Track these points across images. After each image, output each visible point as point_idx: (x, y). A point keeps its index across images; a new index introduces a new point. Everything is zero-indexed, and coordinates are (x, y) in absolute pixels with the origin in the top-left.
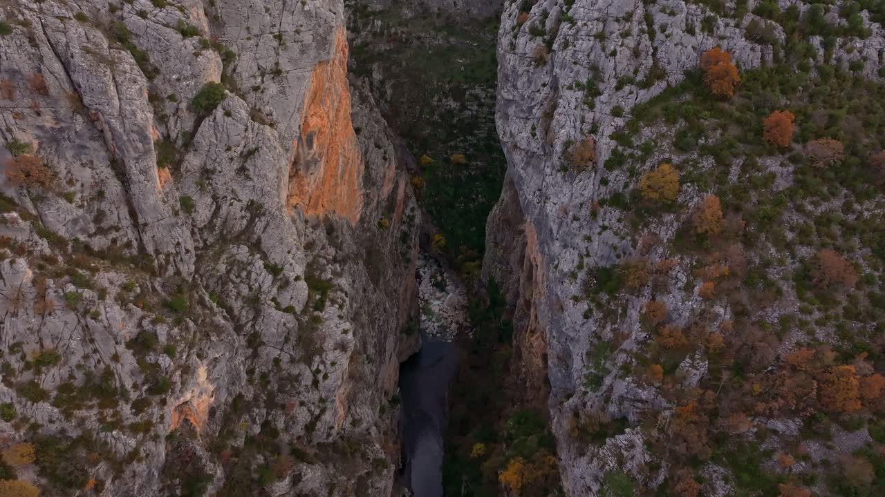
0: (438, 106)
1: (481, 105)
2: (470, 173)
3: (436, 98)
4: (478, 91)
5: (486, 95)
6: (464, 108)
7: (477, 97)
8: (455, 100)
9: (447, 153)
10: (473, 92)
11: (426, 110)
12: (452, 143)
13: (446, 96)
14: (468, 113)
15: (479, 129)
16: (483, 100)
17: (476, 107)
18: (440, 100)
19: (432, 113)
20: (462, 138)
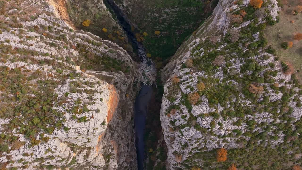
0: (150, 16)
1: (168, 15)
2: (161, 36)
3: (149, 14)
4: (167, 10)
5: (171, 11)
6: (161, 16)
7: (166, 12)
8: (157, 14)
9: (153, 30)
10: (165, 10)
11: (146, 17)
12: (155, 28)
13: (154, 12)
14: (162, 18)
15: (166, 23)
16: (169, 13)
17: (166, 16)
18: (151, 14)
19: (148, 18)
20: (159, 26)
